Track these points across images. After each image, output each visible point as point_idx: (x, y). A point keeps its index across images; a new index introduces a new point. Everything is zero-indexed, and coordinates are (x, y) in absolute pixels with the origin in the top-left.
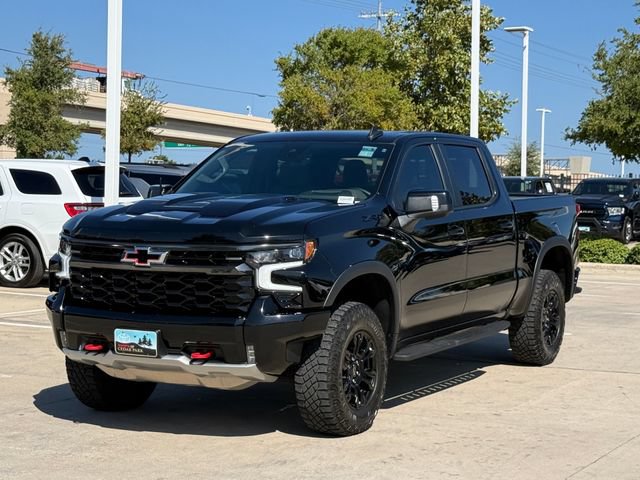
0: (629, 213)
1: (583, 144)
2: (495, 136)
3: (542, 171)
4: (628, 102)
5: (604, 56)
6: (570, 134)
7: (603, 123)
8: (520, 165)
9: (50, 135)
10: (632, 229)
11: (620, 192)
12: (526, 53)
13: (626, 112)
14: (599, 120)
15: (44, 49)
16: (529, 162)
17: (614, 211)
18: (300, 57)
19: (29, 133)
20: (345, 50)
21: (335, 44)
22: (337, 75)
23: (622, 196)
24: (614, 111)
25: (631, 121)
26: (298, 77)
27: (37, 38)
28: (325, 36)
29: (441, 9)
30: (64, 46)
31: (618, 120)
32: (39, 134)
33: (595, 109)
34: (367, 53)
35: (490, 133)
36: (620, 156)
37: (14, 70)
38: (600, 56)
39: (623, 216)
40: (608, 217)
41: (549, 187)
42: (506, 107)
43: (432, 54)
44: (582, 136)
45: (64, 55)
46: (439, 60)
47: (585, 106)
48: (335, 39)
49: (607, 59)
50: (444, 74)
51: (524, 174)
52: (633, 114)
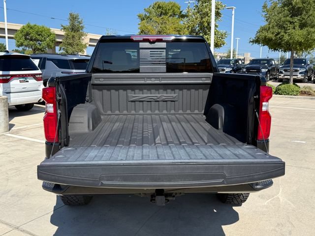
0: (269, 71)
1: (257, 44)
2: (222, 45)
3: (237, 57)
4: (277, 26)
5: (267, 7)
6: (251, 40)
7: (266, 35)
8: (230, 56)
9: (75, 47)
10: (270, 76)
11: (265, 63)
12: (233, 17)
13: (276, 30)
14: (265, 34)
15: (73, 18)
16: (233, 54)
17: (264, 70)
18: (146, 14)
19: (69, 46)
20: (162, 9)
21: (159, 7)
22: (159, 20)
23: (266, 65)
24: (271, 30)
25: (278, 34)
26: (145, 21)
27: (71, 15)
28: (156, 4)
29: (205, 3)
30: (79, 17)
31: (273, 33)
32: (72, 46)
33: (263, 29)
34: (172, 11)
35: (221, 44)
36: (272, 49)
37: (63, 25)
38: (265, 7)
39: (267, 72)
40: (261, 73)
41: (240, 62)
42: (226, 36)
43: (202, 18)
44: (257, 41)
45: (79, 20)
46: (204, 20)
47: (259, 28)
48: (159, 5)
49: (268, 8)
50: (206, 24)
51: (231, 58)
52: (279, 30)
